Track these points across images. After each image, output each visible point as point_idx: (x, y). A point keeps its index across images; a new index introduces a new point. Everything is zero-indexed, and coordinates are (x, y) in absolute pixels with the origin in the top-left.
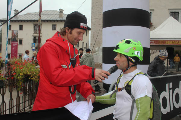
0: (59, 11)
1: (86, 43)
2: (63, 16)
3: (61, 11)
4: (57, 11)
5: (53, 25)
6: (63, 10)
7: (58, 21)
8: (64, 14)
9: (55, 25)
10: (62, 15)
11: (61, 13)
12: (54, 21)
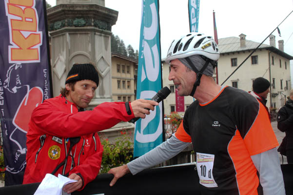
0: (239, 37)
1: (287, 81)
2: (246, 43)
3: (243, 37)
4: (235, 37)
5: (232, 60)
6: (245, 36)
7: (238, 52)
8: (248, 41)
9: (236, 59)
10: (244, 43)
11: (243, 41)
12: (233, 53)
